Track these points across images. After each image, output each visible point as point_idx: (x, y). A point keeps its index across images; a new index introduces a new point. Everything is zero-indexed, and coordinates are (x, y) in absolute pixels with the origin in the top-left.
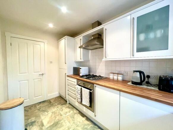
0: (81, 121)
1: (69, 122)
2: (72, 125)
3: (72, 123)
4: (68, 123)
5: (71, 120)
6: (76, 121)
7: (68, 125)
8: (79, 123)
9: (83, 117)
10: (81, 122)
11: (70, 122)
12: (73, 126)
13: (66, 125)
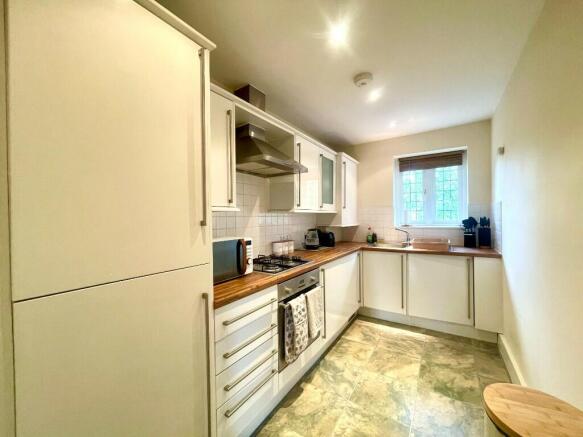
0: (319, 390)
1: (336, 420)
2: (342, 408)
3: (334, 411)
4: (340, 421)
5: (326, 418)
6: (325, 404)
7: (347, 418)
8: (328, 395)
9: (302, 390)
10: (322, 391)
11: (334, 417)
12: (343, 405)
13: (349, 424)
